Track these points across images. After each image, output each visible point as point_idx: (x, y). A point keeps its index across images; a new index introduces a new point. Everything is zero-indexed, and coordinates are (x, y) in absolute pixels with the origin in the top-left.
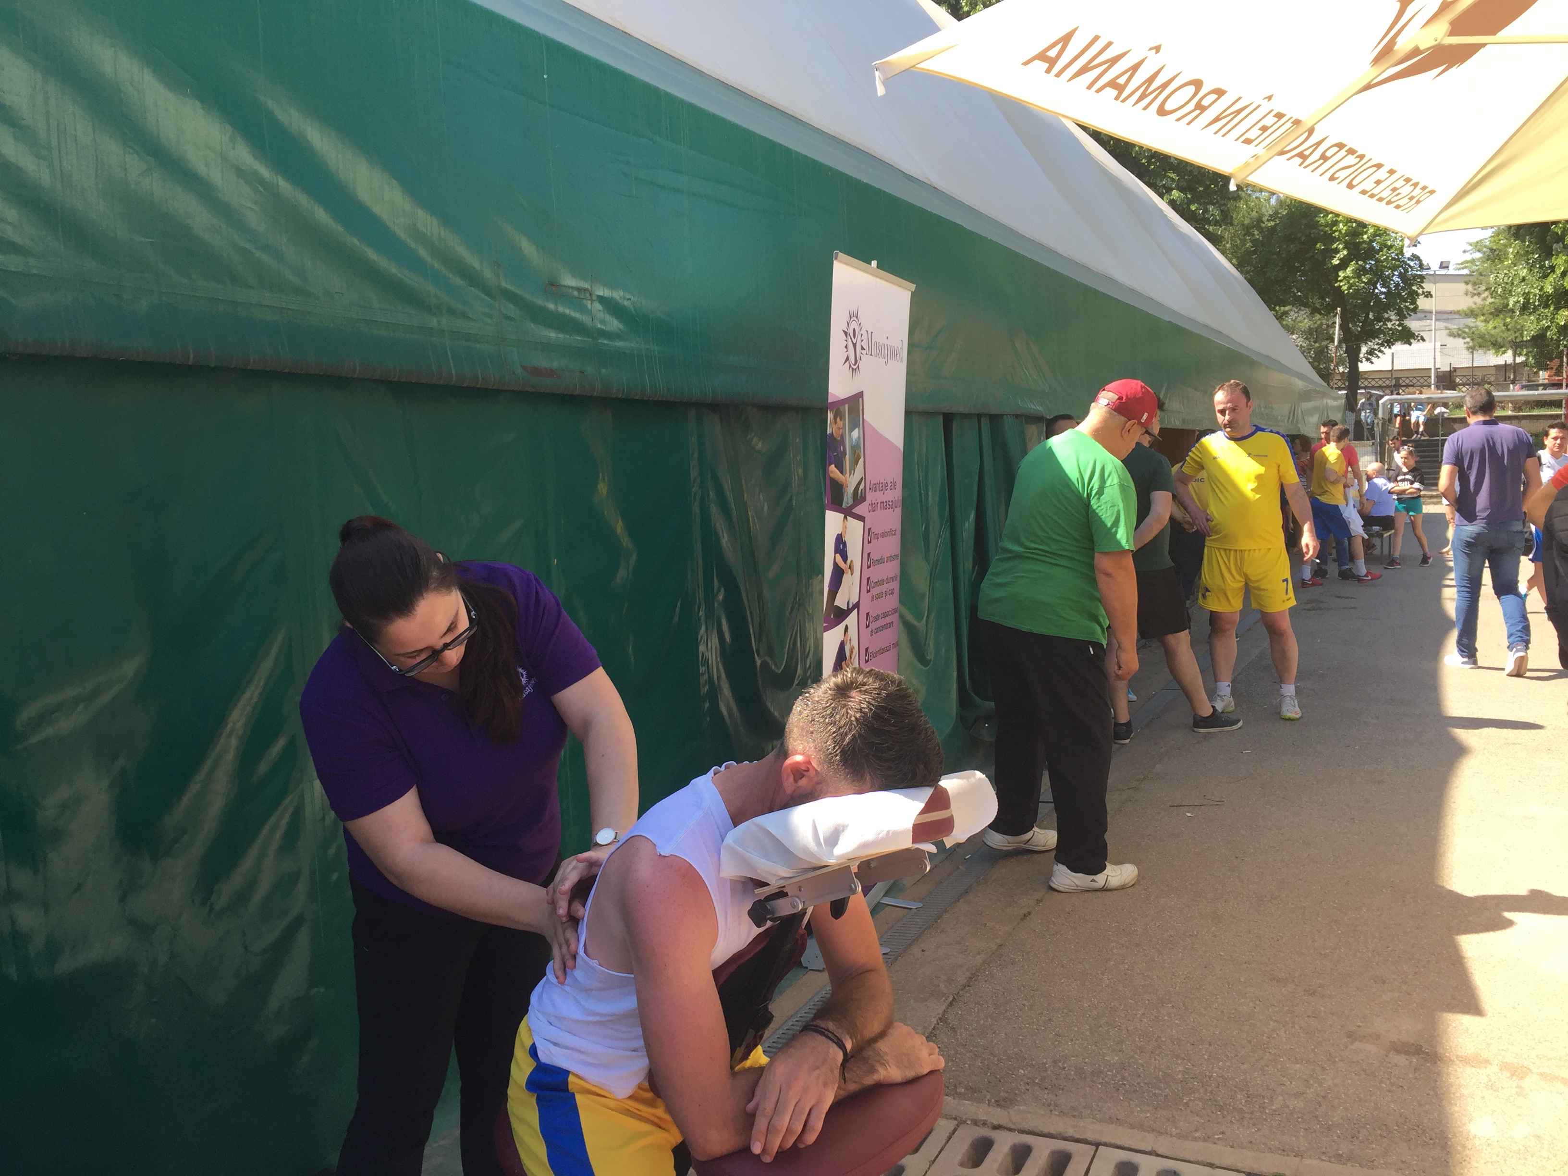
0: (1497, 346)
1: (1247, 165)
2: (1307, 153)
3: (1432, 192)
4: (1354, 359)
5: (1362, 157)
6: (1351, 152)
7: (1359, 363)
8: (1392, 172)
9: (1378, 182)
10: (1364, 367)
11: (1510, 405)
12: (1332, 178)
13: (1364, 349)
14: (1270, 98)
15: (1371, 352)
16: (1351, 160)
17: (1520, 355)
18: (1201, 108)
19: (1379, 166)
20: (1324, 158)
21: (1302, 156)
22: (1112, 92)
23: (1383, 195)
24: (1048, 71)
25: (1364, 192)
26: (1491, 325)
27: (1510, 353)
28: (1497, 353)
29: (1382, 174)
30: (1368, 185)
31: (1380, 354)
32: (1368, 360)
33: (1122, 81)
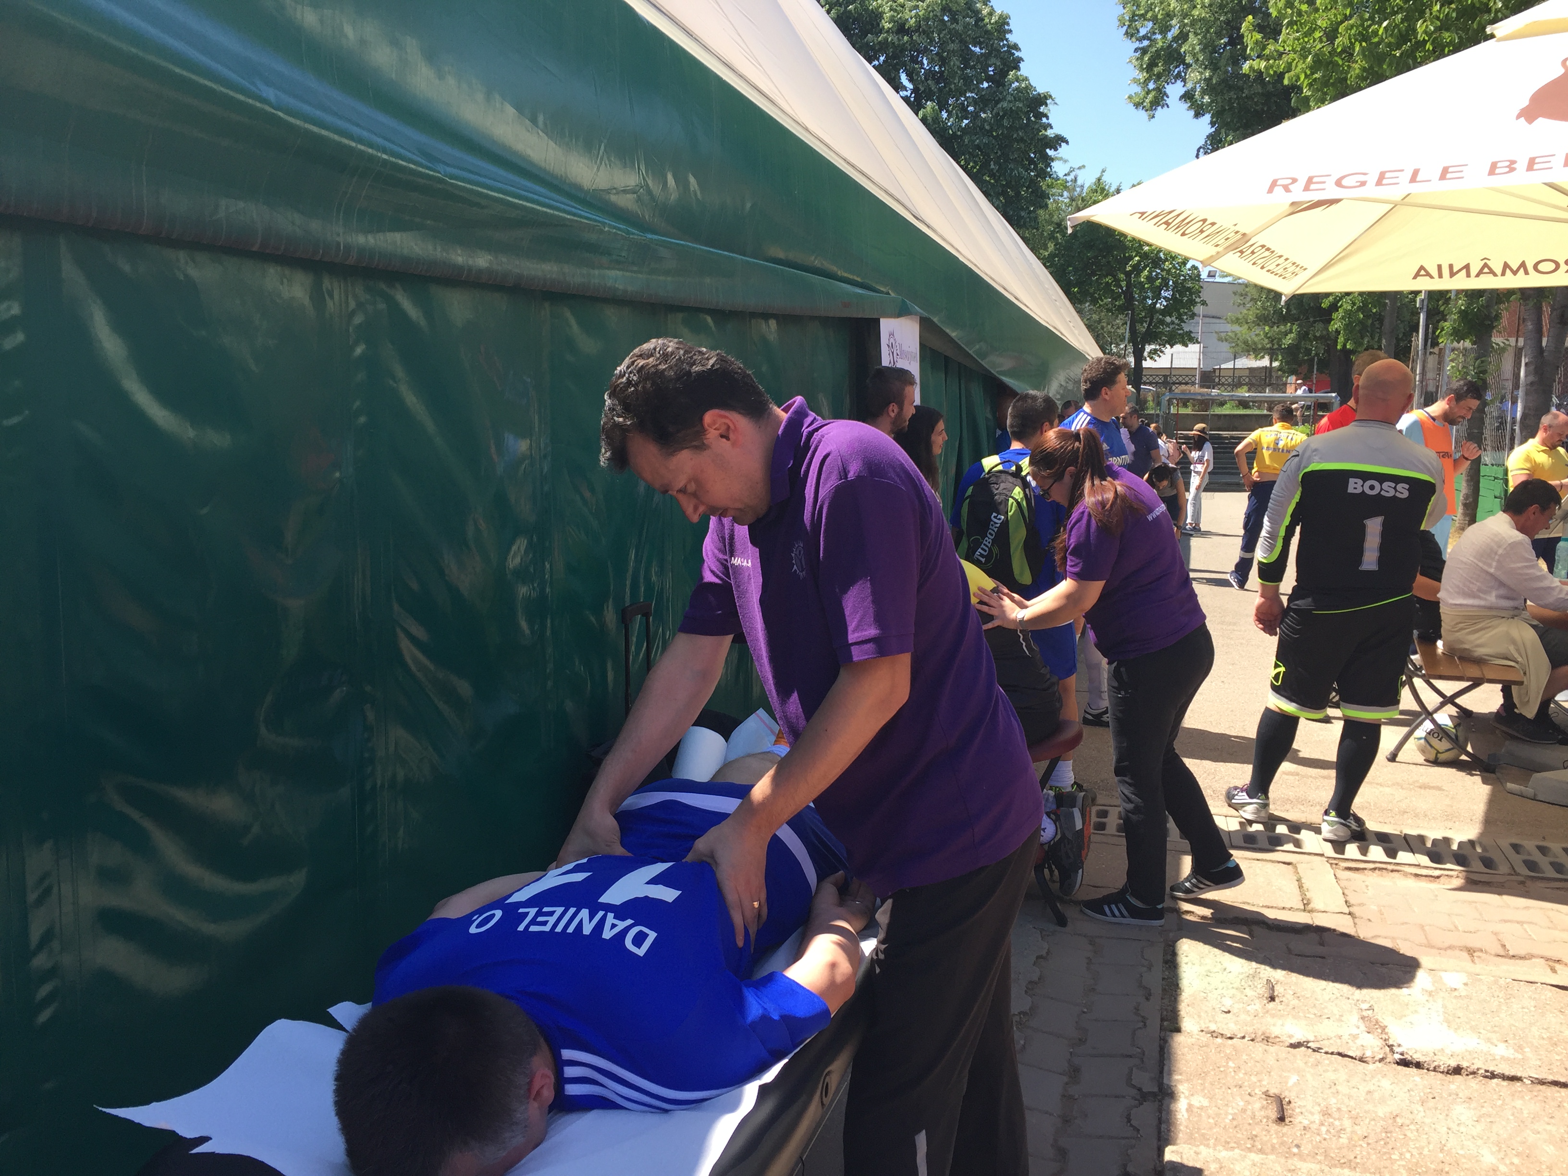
0: (1254, 350)
1: (1212, 256)
2: (1244, 250)
3: (1305, 269)
4: (1139, 358)
5: (1273, 252)
6: (1268, 249)
7: (1143, 361)
8: (1287, 259)
9: (1278, 265)
10: (1147, 364)
11: (1266, 405)
12: (1254, 264)
13: (1148, 348)
14: (1235, 225)
15: (1154, 352)
16: (1267, 253)
17: (1276, 360)
18: (1202, 231)
19: (1280, 257)
20: (1253, 253)
21: (1242, 252)
22: (1165, 226)
23: (1278, 272)
24: (1140, 218)
25: (1268, 271)
26: (1252, 334)
27: (1267, 358)
28: (1256, 357)
29: (1282, 260)
30: (1272, 267)
31: (1161, 354)
32: (1151, 358)
33: (1170, 221)
